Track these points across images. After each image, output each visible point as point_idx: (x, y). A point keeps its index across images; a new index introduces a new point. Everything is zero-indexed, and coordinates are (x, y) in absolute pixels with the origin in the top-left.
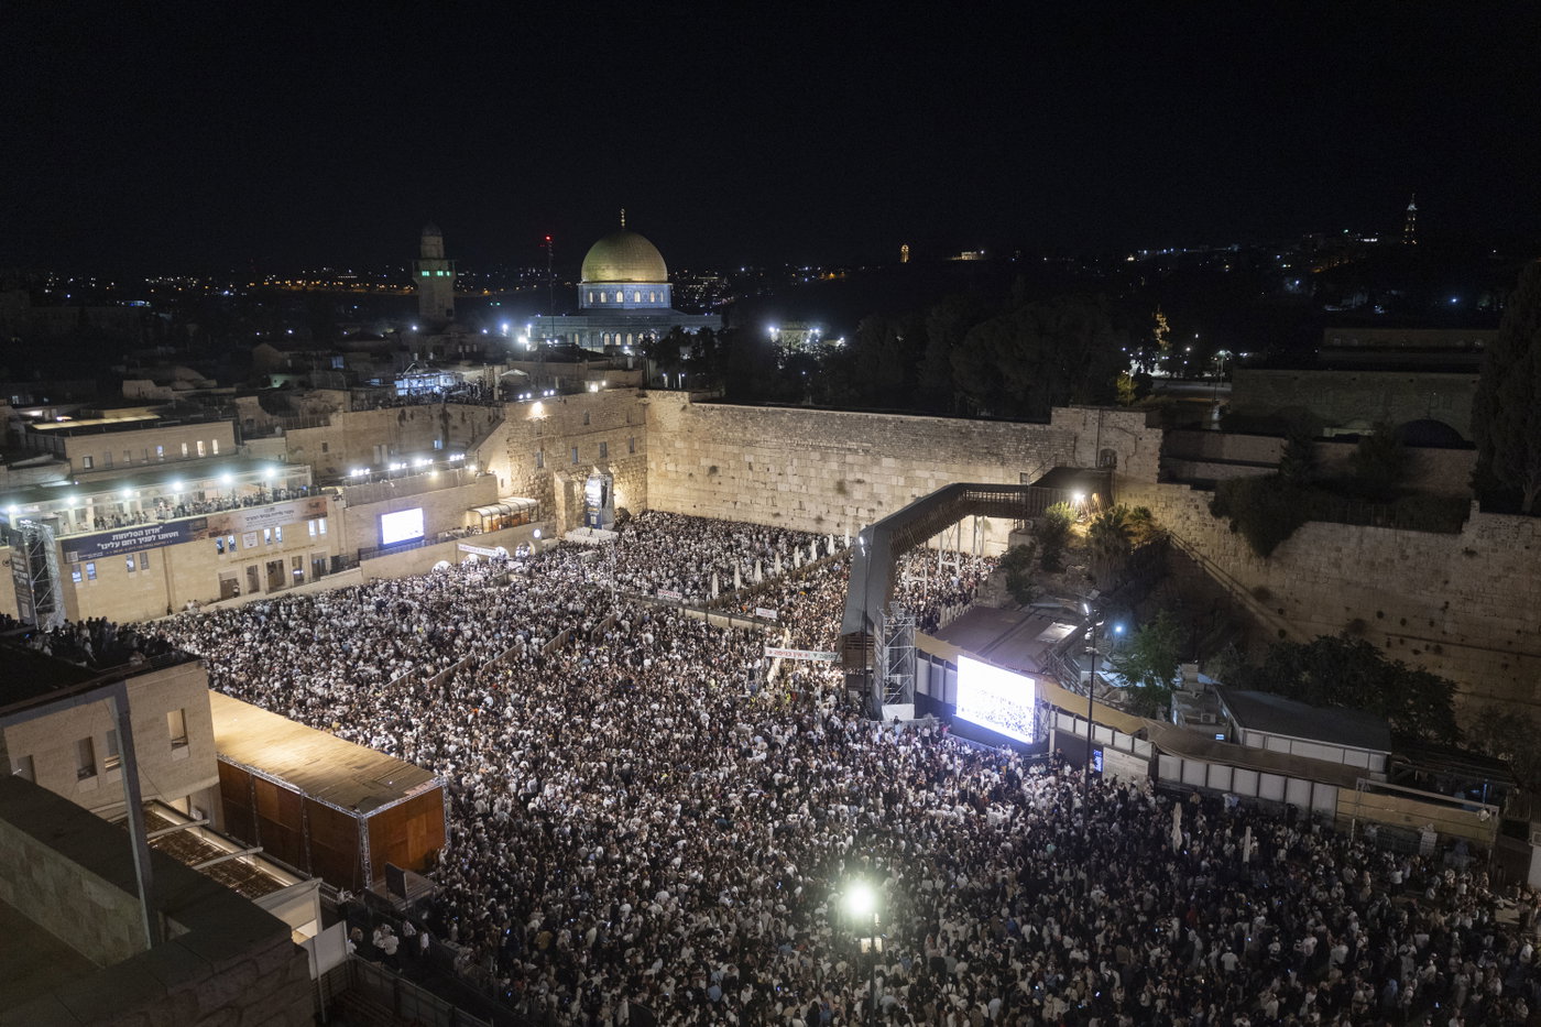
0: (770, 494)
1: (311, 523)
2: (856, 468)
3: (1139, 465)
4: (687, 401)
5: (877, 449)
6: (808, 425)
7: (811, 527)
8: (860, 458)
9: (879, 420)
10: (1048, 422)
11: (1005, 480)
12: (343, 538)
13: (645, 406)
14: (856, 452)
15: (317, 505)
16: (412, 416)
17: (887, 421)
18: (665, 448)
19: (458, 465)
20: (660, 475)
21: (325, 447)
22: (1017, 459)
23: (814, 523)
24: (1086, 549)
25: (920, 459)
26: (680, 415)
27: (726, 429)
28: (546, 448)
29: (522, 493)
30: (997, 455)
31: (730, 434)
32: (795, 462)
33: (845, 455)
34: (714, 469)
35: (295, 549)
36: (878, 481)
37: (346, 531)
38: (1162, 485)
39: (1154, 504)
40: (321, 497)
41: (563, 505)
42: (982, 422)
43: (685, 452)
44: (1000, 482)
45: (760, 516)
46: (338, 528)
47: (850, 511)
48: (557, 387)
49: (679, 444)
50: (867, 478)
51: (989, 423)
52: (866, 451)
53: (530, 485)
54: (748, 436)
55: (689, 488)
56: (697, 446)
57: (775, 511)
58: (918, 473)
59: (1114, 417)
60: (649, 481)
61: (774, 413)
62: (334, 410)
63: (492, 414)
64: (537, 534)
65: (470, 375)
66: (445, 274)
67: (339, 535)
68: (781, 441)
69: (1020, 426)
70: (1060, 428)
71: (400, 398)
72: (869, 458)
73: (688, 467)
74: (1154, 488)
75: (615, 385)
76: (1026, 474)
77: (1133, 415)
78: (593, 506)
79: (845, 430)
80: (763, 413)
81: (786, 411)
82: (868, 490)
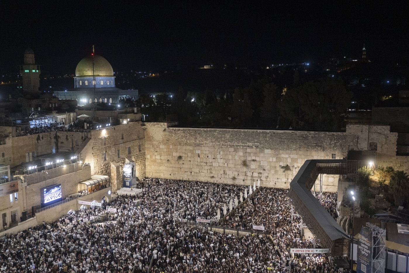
0: (209, 168)
1: (11, 195)
2: (252, 154)
3: (388, 148)
4: (166, 127)
5: (262, 146)
6: (228, 136)
7: (230, 182)
8: (254, 150)
9: (263, 132)
10: (345, 131)
11: (325, 157)
12: (25, 201)
13: (145, 129)
14: (252, 147)
15: (14, 185)
16: (42, 138)
17: (267, 133)
18: (155, 148)
19: (74, 161)
20: (152, 161)
21: (3, 155)
22: (330, 148)
23: (231, 180)
24: (380, 187)
25: (283, 149)
26: (162, 133)
27: (186, 139)
28: (107, 151)
29: (98, 173)
30: (321, 146)
31: (188, 141)
32: (221, 153)
33: (246, 149)
34: (180, 157)
35: (4, 209)
36: (263, 160)
37: (26, 198)
38: (398, 157)
39: (395, 165)
40: (15, 181)
41: (116, 177)
42: (313, 132)
43: (165, 150)
44: (323, 158)
45: (203, 178)
46: (23, 196)
47: (249, 174)
48: (111, 122)
49: (162, 146)
50: (257, 159)
51: (316, 132)
52: (257, 147)
53: (101, 169)
54: (198, 142)
55: (167, 167)
56: (171, 147)
57: (212, 175)
58: (283, 156)
59: (375, 128)
60: (147, 164)
61: (210, 131)
62: (7, 136)
63: (83, 136)
64: (109, 192)
65: (60, 117)
66: (36, 71)
67: (23, 201)
68: (214, 143)
69: (331, 133)
70: (351, 133)
71: (33, 129)
72: (258, 150)
73: (166, 157)
74: (395, 158)
75: (132, 121)
76: (335, 154)
77: (384, 127)
78: (127, 177)
79: (246, 137)
80: (205, 131)
81: (216, 130)
82: (258, 164)
